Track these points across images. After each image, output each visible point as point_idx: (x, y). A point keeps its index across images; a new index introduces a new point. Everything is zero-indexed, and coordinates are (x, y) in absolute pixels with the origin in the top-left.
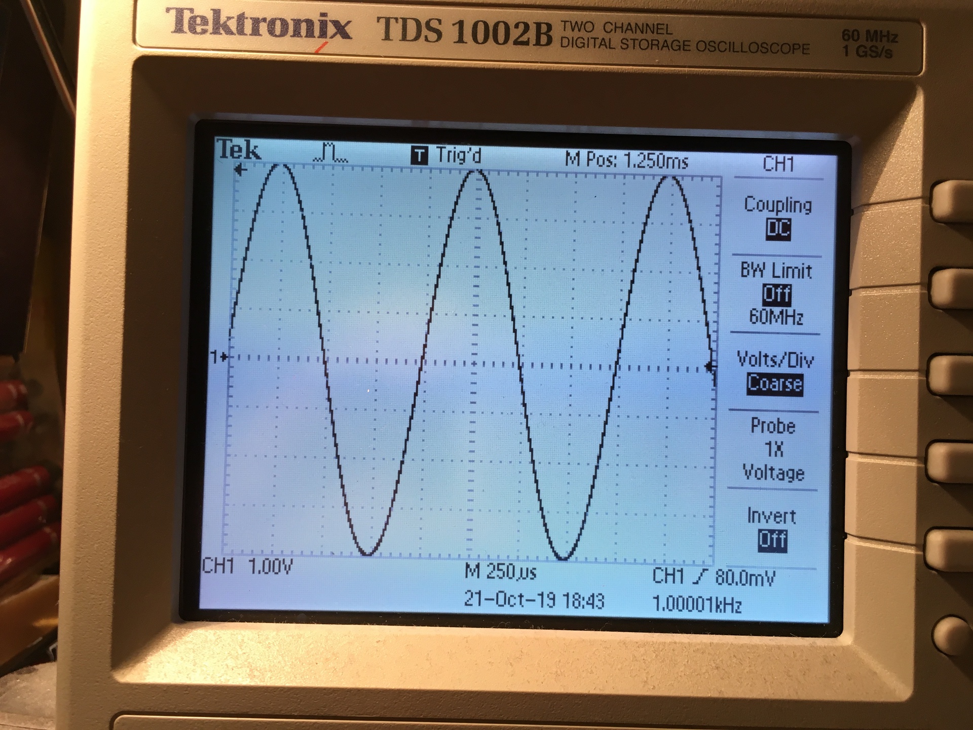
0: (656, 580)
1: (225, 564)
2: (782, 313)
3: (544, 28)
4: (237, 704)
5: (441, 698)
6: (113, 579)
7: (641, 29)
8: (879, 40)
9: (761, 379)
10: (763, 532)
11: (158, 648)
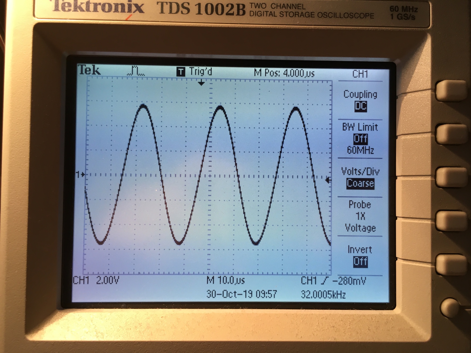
0: (303, 283)
1: (85, 279)
2: (363, 148)
3: (241, 7)
5: (194, 345)
6: (25, 288)
7: (290, 7)
8: (408, 11)
9: (353, 181)
10: (356, 258)
11: (49, 322)
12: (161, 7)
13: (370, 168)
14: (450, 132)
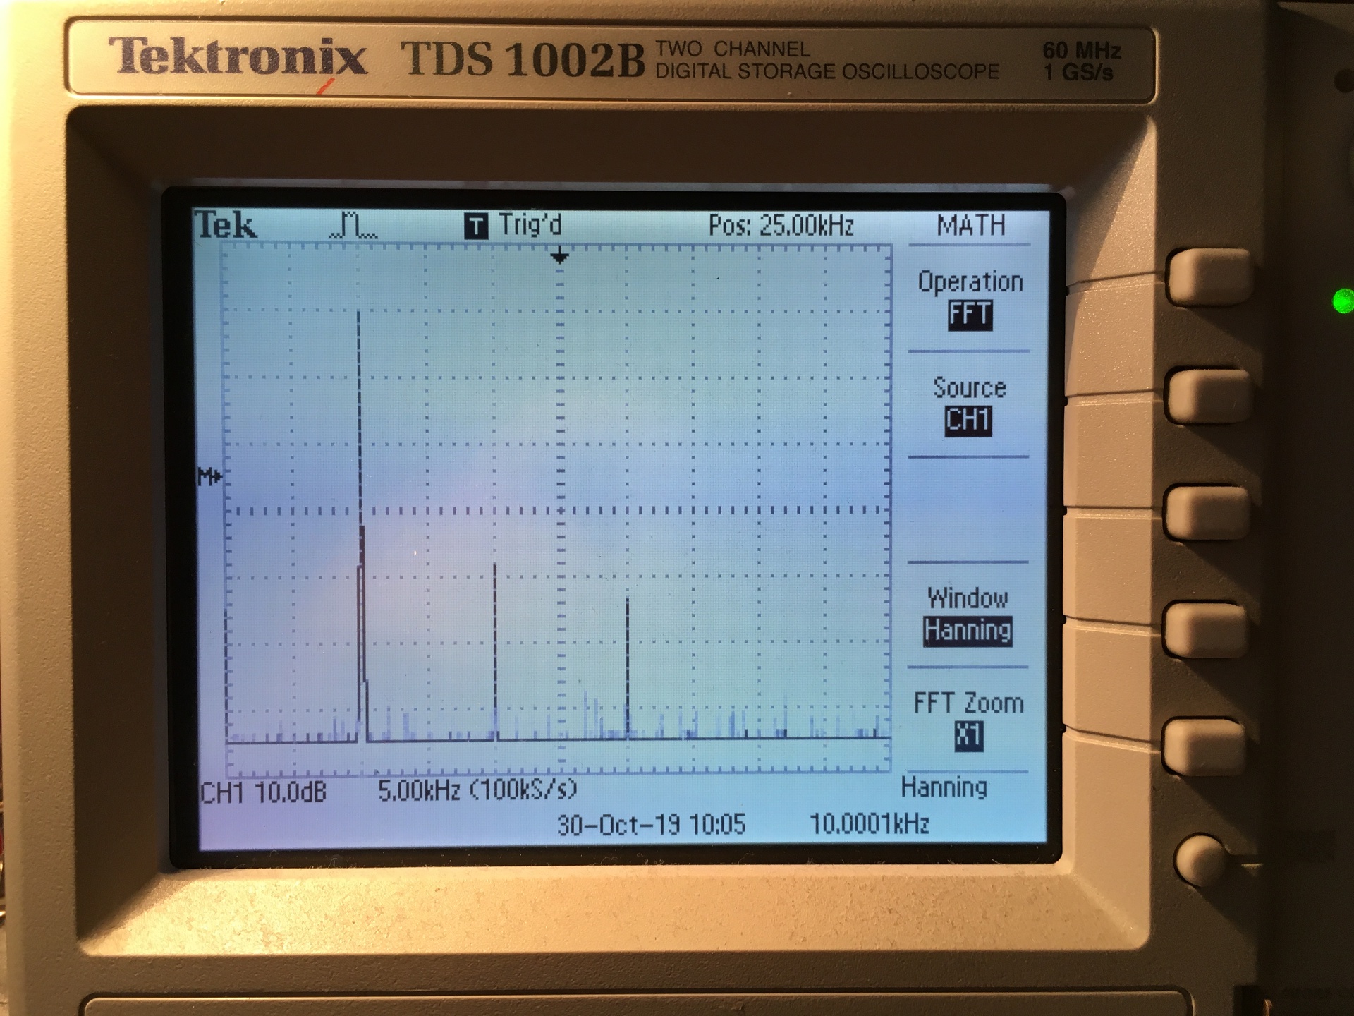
1: (231, 791)
3: (633, 52)
4: (248, 979)
5: (521, 963)
6: (73, 820)
7: (767, 50)
8: (1094, 55)
11: (140, 908)
12: (414, 56)
14: (1205, 393)
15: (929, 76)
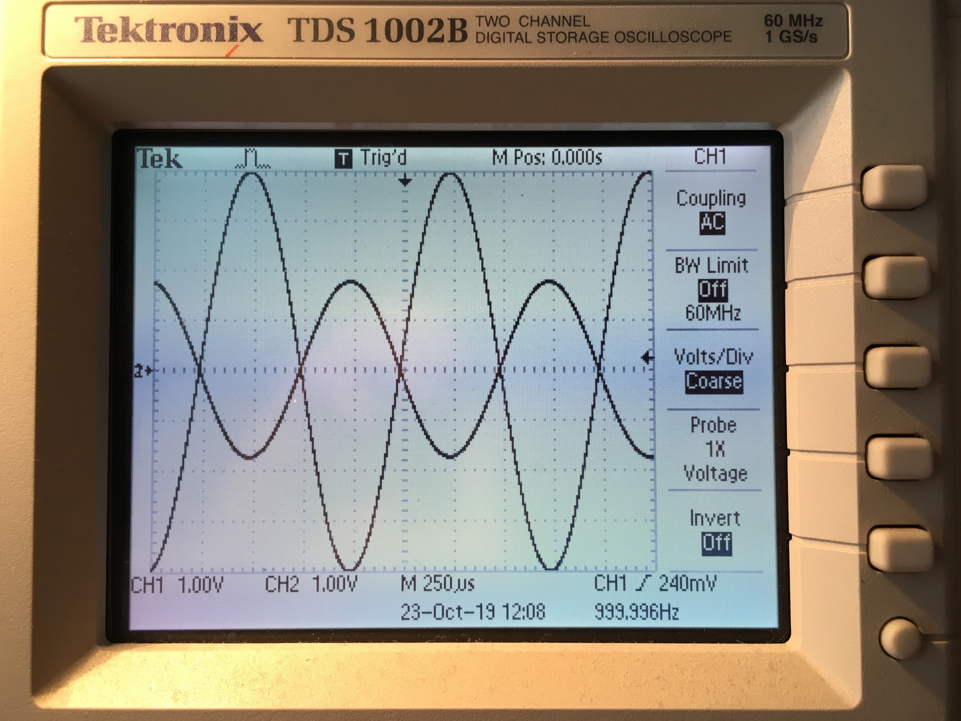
0: (598, 588)
1: (154, 584)
2: (718, 308)
3: (458, 24)
5: (371, 717)
6: (31, 601)
7: (558, 22)
8: (803, 24)
9: (699, 377)
10: (707, 535)
11: (81, 672)
12: (297, 28)
13: (733, 349)
14: (892, 274)
15: (679, 40)
